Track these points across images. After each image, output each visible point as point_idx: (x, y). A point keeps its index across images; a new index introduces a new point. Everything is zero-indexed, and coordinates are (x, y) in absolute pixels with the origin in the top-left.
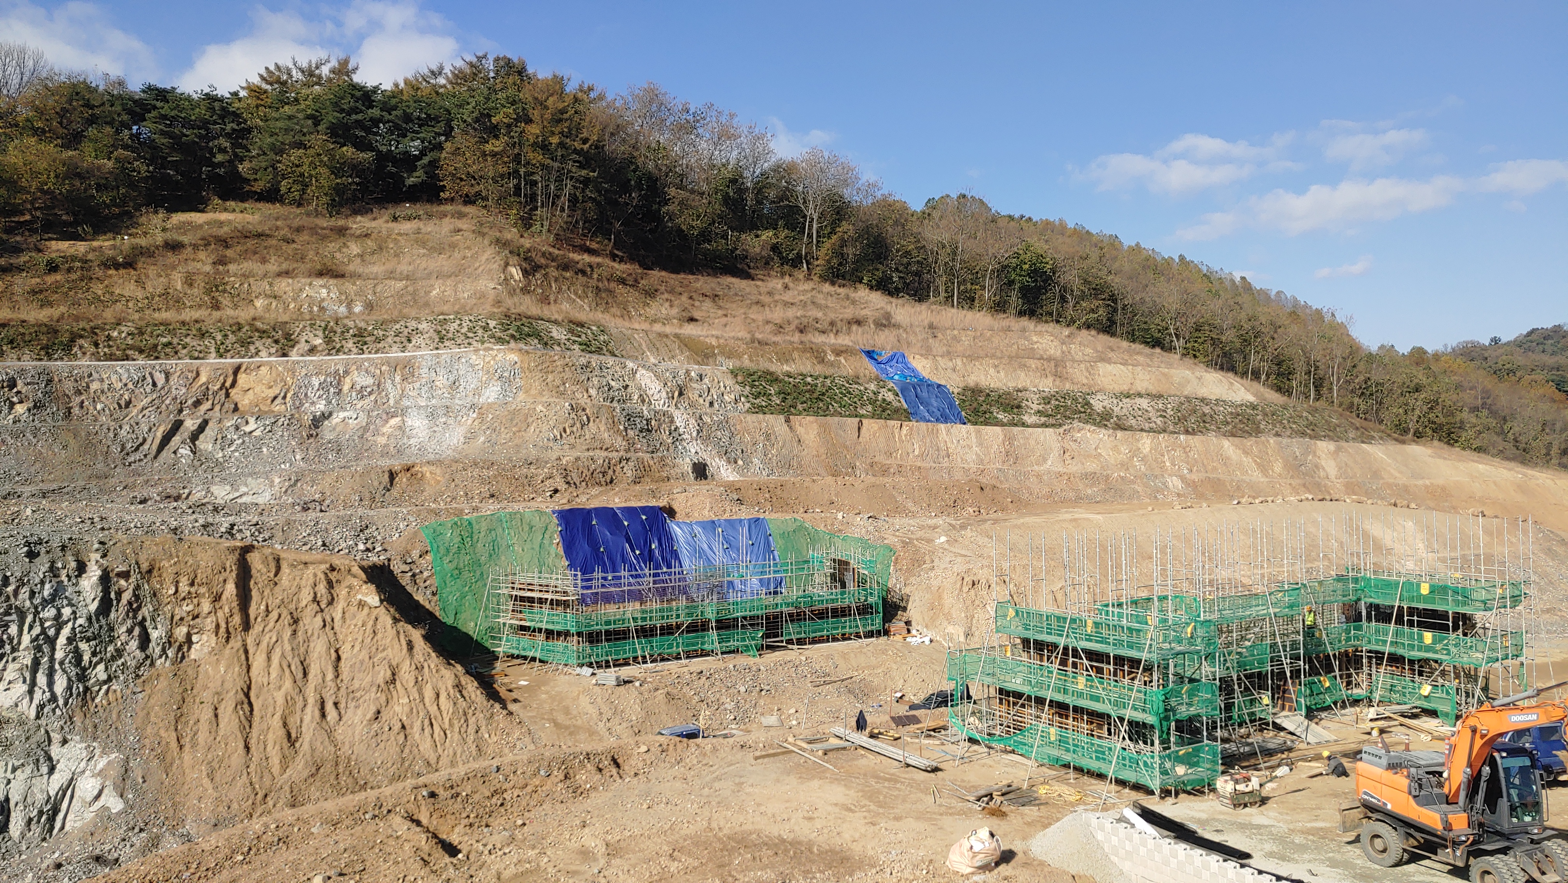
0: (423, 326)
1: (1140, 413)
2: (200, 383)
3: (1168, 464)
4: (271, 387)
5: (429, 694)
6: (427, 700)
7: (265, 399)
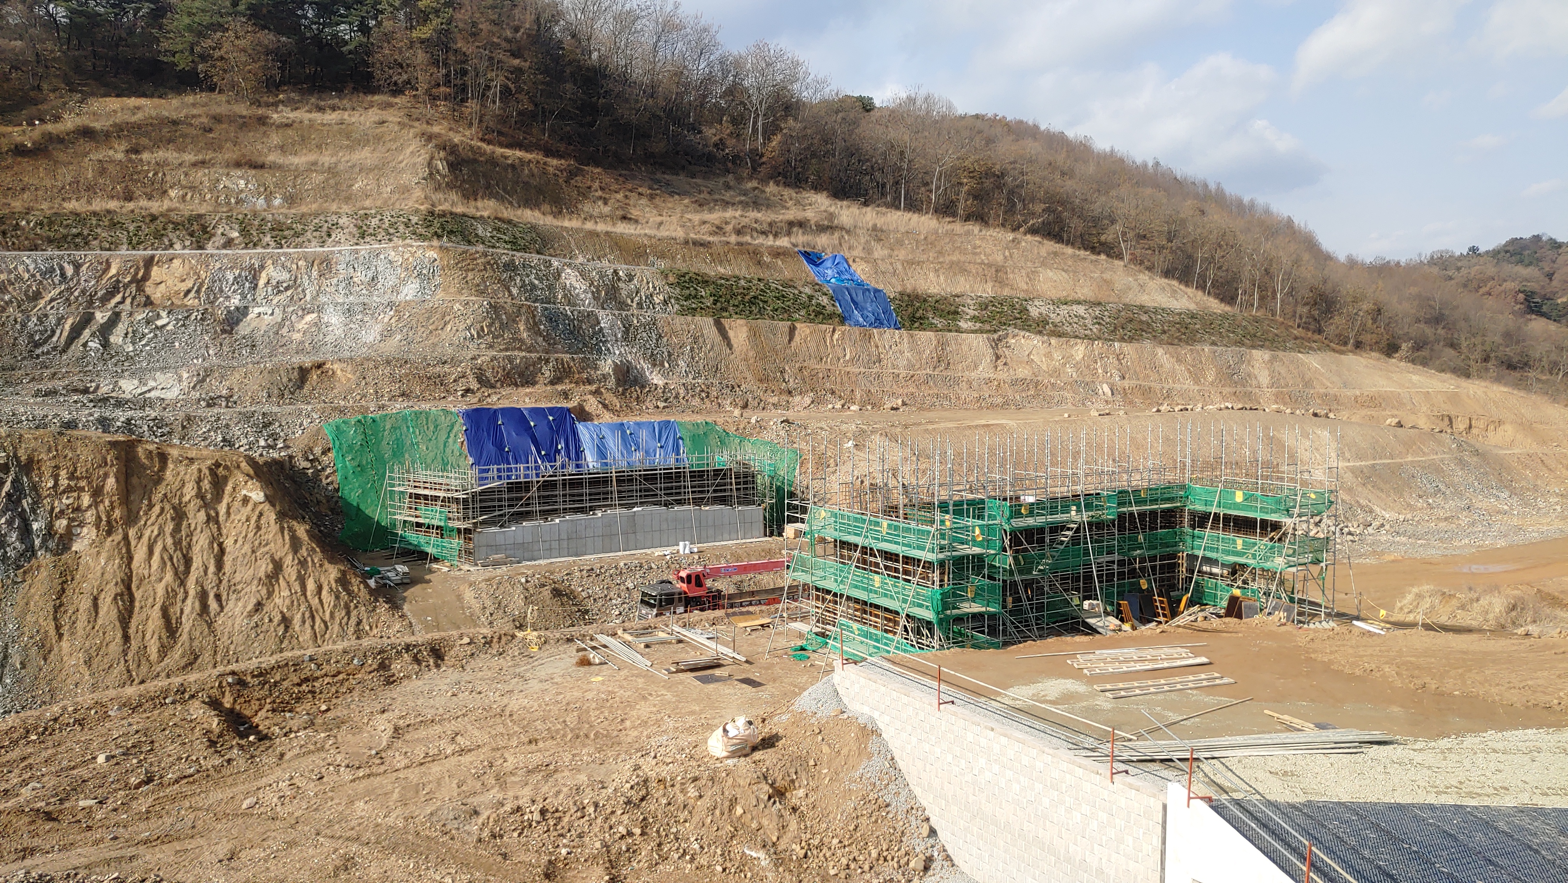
0: (343, 221)
1: (1076, 320)
2: (110, 274)
3: (1100, 371)
4: (183, 281)
5: (311, 586)
6: (309, 594)
7: (177, 293)
